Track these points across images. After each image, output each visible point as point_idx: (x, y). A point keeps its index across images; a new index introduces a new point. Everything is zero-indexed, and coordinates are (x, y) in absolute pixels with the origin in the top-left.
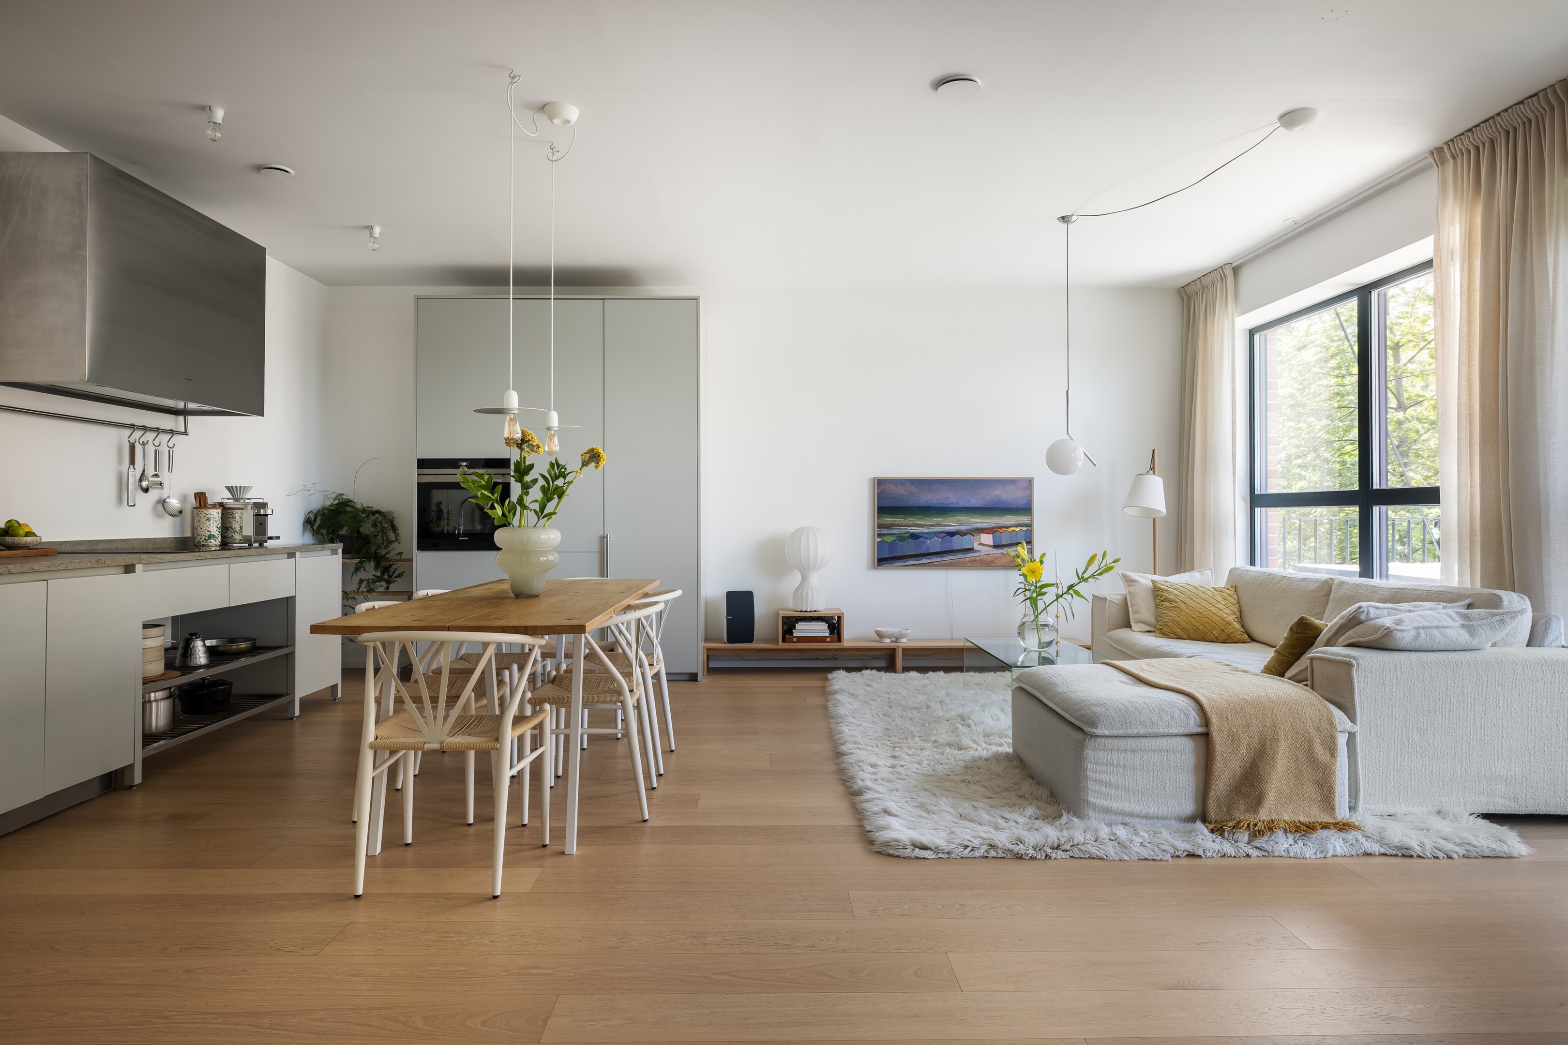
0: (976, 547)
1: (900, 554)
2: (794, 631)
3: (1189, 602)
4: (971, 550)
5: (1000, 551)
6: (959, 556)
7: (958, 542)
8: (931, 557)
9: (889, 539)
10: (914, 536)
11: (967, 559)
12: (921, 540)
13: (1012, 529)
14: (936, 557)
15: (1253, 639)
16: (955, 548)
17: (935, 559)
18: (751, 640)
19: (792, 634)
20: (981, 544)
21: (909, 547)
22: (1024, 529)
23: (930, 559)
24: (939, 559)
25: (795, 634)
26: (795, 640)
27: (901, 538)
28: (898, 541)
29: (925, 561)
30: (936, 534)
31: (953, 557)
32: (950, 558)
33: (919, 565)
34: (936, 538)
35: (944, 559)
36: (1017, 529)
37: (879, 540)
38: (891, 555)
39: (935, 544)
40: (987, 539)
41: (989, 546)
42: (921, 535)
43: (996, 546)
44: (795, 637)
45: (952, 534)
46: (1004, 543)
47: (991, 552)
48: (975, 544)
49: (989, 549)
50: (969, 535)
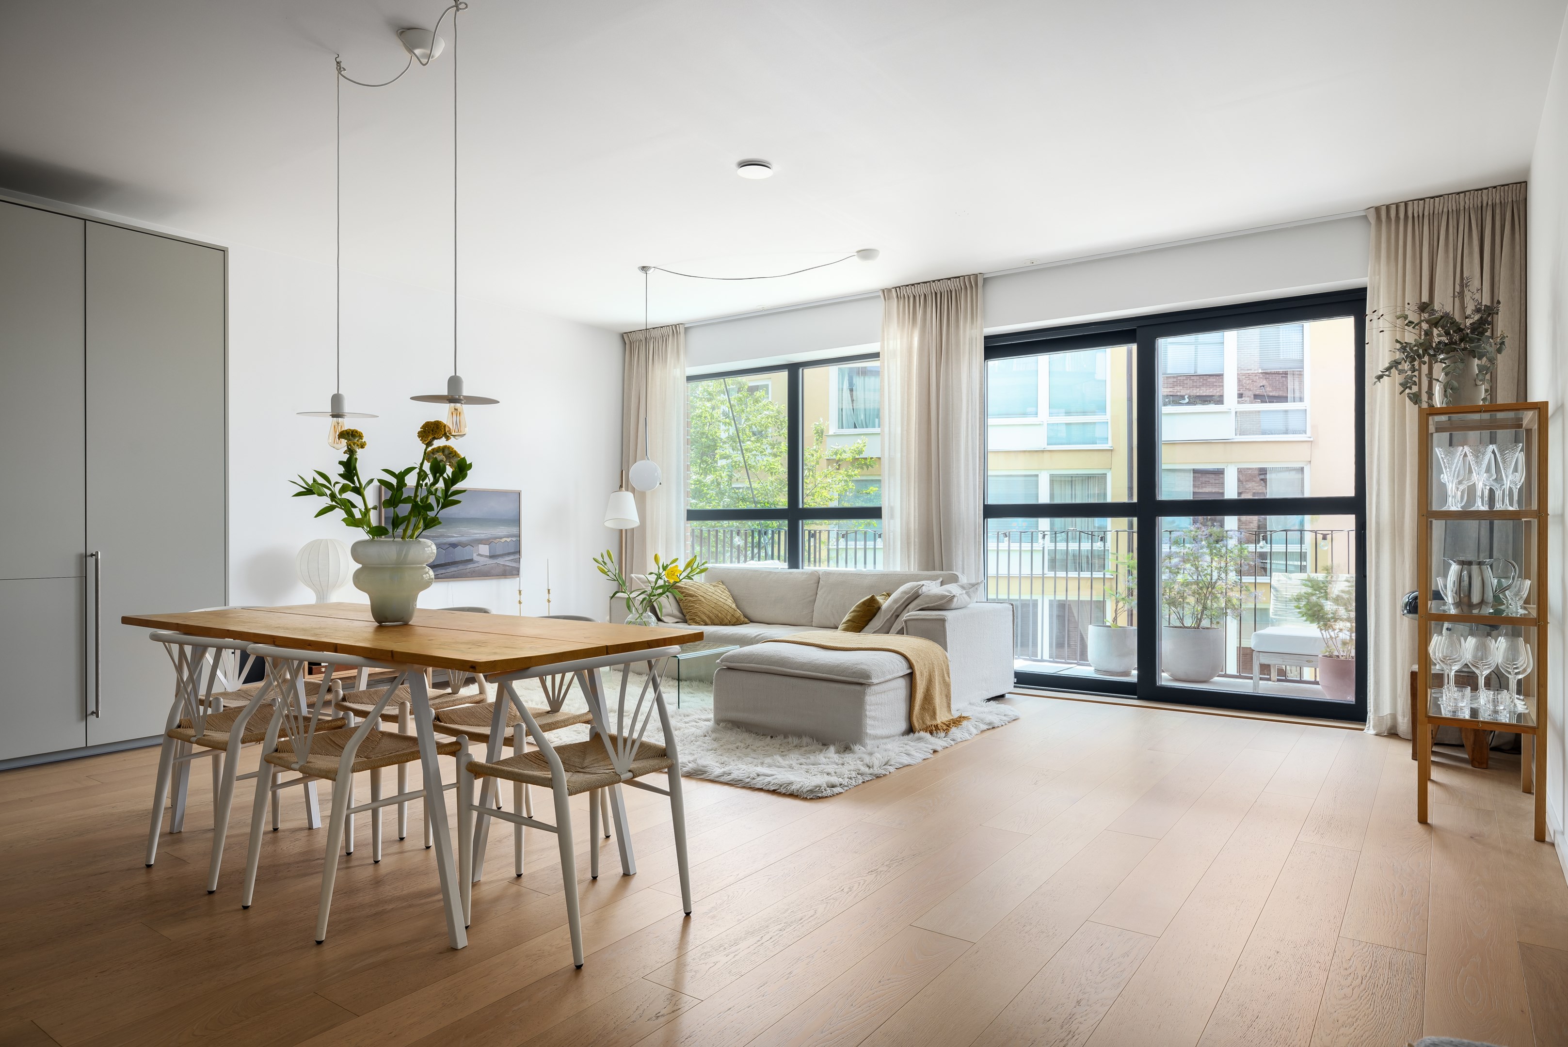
0: (476, 558)
3: (705, 596)
4: (471, 561)
5: (495, 561)
6: (461, 567)
7: (459, 553)
11: (468, 570)
13: (505, 539)
14: (440, 569)
16: (457, 560)
17: (439, 572)
20: (479, 555)
22: (514, 539)
24: (443, 571)
31: (456, 569)
32: (452, 569)
35: (448, 571)
36: (508, 540)
40: (484, 549)
41: (486, 556)
43: (492, 557)
45: (454, 545)
46: (498, 553)
47: (488, 563)
48: (475, 555)
49: (486, 559)
50: (469, 546)
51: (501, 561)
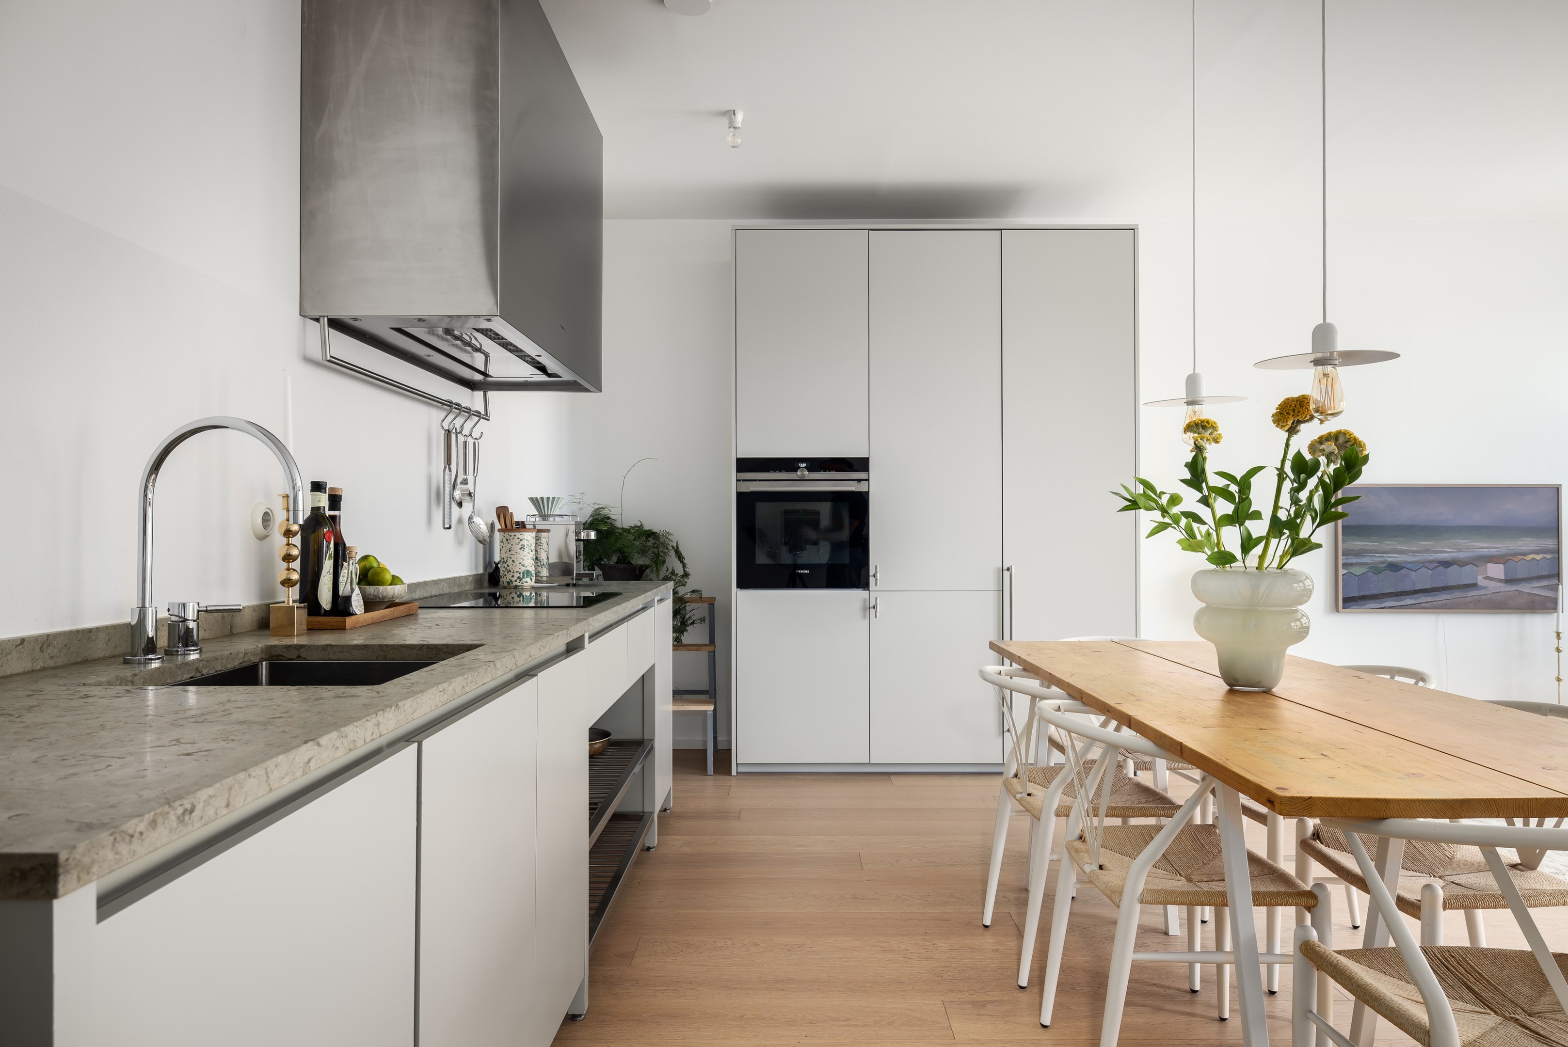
0: (1481, 581)
1: (1374, 592)
4: (1474, 586)
5: (1514, 588)
6: (1457, 594)
7: (1454, 575)
8: (1417, 595)
9: (1358, 571)
10: (1394, 567)
11: (1469, 599)
12: (1403, 571)
13: (1531, 556)
14: (1425, 596)
16: (1451, 584)
17: (1423, 599)
20: (1487, 578)
21: (1386, 583)
22: (1548, 556)
23: (1415, 599)
24: (1429, 599)
27: (1376, 570)
28: (1371, 574)
29: (1408, 601)
30: (1424, 564)
31: (1449, 597)
32: (1444, 597)
33: (1401, 607)
34: (1424, 569)
35: (1436, 598)
36: (1538, 557)
37: (1345, 572)
38: (1362, 594)
39: (1422, 578)
40: (1496, 570)
41: (1499, 580)
42: (1403, 565)
43: (1508, 581)
45: (1446, 564)
46: (1520, 575)
47: (1502, 590)
48: (1480, 578)
49: (1500, 584)
50: (1471, 566)
51: (1525, 588)
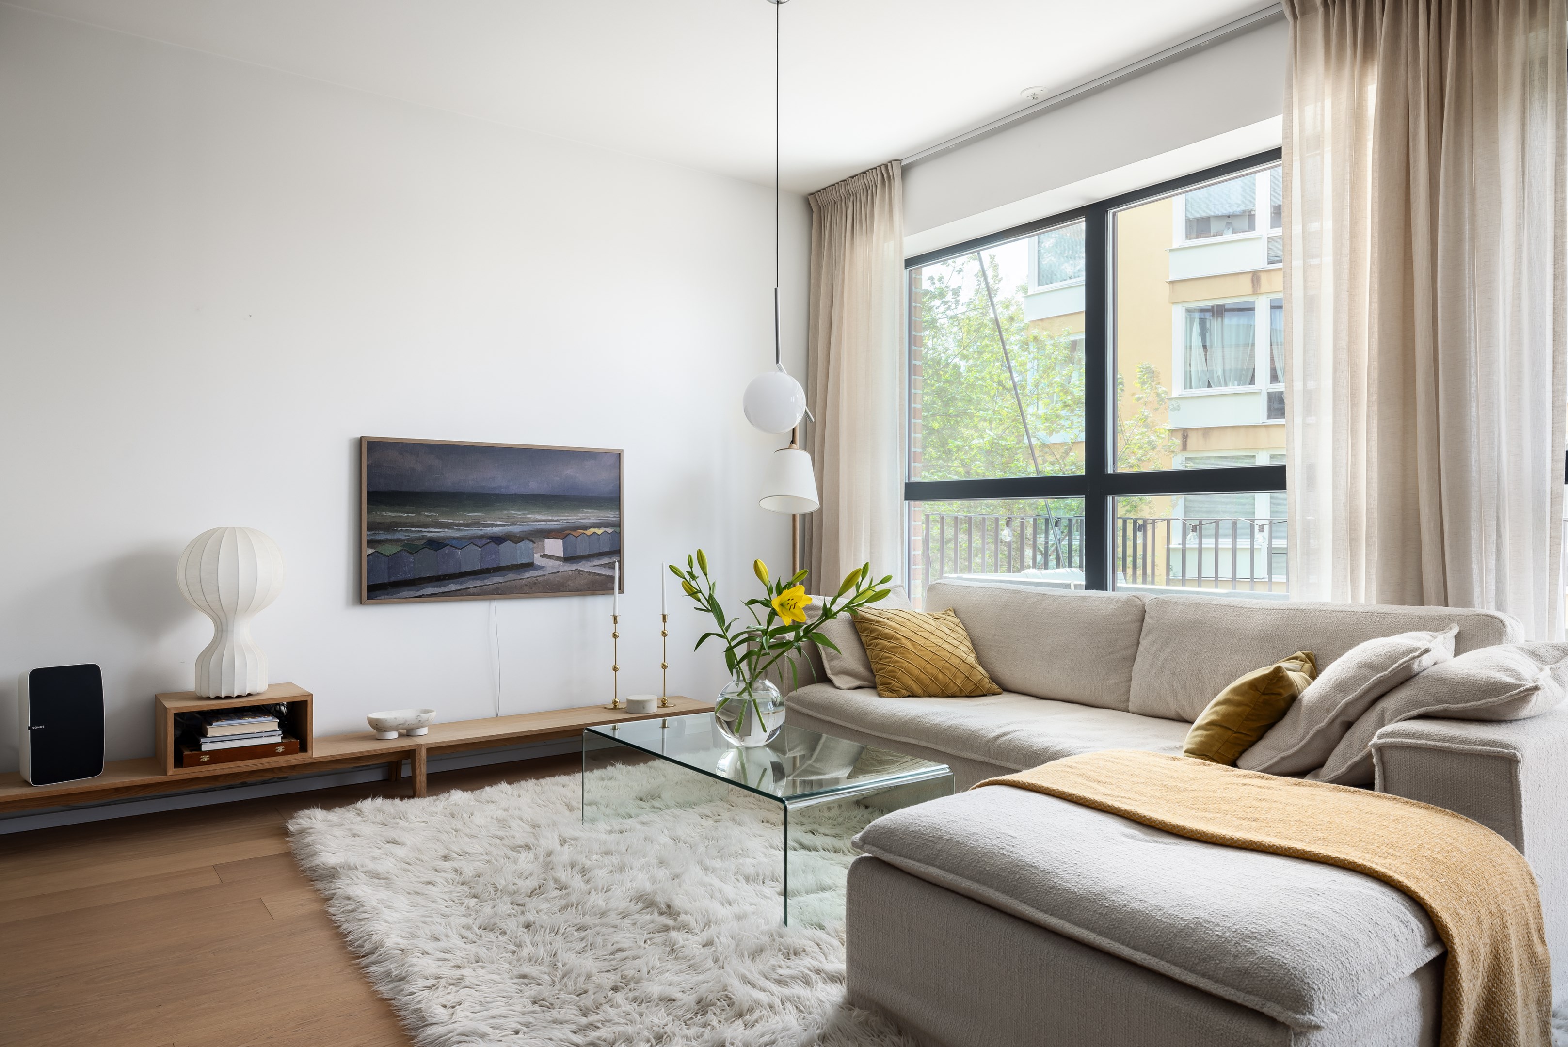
0: (538, 560)
1: (409, 576)
2: (202, 740)
4: (530, 566)
5: (574, 567)
6: (511, 576)
7: (508, 554)
8: (463, 579)
9: (389, 550)
10: (435, 544)
11: (524, 582)
12: (446, 550)
13: (592, 530)
14: (473, 580)
15: (1005, 689)
16: (504, 564)
17: (470, 583)
18: (94, 767)
19: (199, 746)
20: (545, 556)
22: (610, 530)
23: (461, 584)
24: (476, 584)
25: (205, 747)
26: (205, 758)
27: (412, 548)
28: (405, 554)
29: (453, 587)
30: (472, 540)
31: (501, 579)
32: (496, 580)
33: (444, 594)
34: (472, 547)
35: (487, 582)
36: (599, 531)
37: (370, 551)
38: (393, 579)
39: (470, 558)
40: (554, 547)
41: (558, 559)
42: (446, 542)
43: (568, 559)
44: (206, 753)
45: (498, 540)
46: (580, 553)
47: (561, 569)
48: (537, 556)
49: (558, 563)
50: (526, 542)
51: (586, 567)
